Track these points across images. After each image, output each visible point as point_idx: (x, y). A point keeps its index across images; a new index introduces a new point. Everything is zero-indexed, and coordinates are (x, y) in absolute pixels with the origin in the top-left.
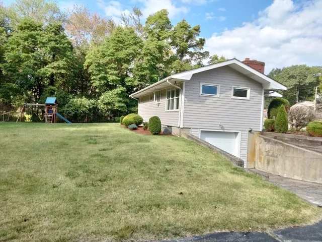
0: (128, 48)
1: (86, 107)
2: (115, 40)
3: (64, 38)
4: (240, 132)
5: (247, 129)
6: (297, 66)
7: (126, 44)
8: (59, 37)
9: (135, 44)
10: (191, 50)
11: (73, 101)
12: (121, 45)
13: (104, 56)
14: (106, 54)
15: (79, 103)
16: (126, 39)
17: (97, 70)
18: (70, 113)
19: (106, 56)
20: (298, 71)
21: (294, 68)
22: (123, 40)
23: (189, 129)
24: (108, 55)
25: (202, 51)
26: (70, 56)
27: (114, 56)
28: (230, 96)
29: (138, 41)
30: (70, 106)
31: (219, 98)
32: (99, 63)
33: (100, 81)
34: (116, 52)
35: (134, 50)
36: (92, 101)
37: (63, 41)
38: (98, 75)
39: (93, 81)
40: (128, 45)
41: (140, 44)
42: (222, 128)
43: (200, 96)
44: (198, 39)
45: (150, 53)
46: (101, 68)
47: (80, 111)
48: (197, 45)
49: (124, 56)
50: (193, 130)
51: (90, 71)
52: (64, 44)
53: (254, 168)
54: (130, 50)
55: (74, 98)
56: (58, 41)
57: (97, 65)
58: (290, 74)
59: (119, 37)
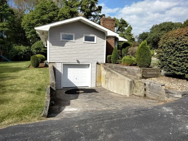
0: (49, 13)
1: (23, 52)
2: (40, 8)
3: (6, 7)
4: (90, 64)
5: (95, 62)
6: (166, 22)
7: (48, 10)
8: (3, 7)
9: (54, 10)
10: (93, 13)
11: (14, 48)
12: (44, 11)
13: (33, 19)
14: (35, 17)
15: (18, 49)
16: (48, 7)
17: (29, 28)
18: (13, 55)
19: (35, 18)
20: (167, 26)
21: (165, 24)
22: (46, 8)
23: (54, 63)
24: (36, 17)
25: (100, 14)
26: (11, 19)
27: (39, 18)
28: (82, 41)
29: (56, 8)
30: (12, 51)
31: (75, 42)
32: (30, 23)
33: (31, 34)
34: (41, 15)
35: (53, 14)
36: (27, 47)
37: (6, 9)
38: (29, 31)
39: (27, 35)
40: (49, 11)
41: (57, 10)
42: (78, 62)
43: (60, 41)
44: (97, 6)
45: (63, 16)
46: (31, 26)
47: (19, 54)
48: (97, 10)
49: (46, 18)
50: (57, 64)
51: (24, 29)
52: (6, 12)
53: (101, 86)
54: (50, 15)
55: (16, 46)
56: (2, 10)
57: (28, 24)
58: (162, 28)
59: (43, 6)
